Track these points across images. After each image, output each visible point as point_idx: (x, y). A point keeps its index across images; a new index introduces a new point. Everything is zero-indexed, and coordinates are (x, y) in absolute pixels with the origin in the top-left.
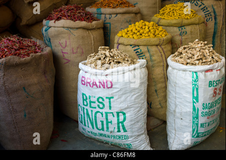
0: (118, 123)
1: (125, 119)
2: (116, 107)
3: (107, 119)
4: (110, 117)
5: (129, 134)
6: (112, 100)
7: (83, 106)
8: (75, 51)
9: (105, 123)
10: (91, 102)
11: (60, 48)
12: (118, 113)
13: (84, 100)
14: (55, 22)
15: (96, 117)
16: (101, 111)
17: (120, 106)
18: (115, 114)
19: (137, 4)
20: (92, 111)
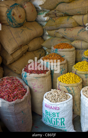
0: (61, 122)
1: (64, 121)
2: (60, 116)
3: (56, 121)
4: (58, 120)
5: (66, 126)
6: (59, 114)
7: (45, 115)
8: (39, 87)
9: (56, 122)
10: (49, 114)
11: (32, 85)
12: (61, 119)
13: (46, 113)
14: (30, 74)
15: (52, 120)
16: (54, 118)
17: (62, 116)
18: (60, 119)
19: (64, 56)
20: (50, 117)
